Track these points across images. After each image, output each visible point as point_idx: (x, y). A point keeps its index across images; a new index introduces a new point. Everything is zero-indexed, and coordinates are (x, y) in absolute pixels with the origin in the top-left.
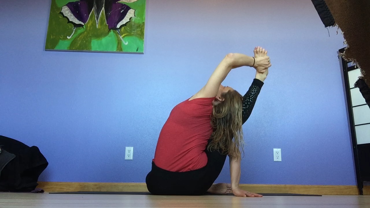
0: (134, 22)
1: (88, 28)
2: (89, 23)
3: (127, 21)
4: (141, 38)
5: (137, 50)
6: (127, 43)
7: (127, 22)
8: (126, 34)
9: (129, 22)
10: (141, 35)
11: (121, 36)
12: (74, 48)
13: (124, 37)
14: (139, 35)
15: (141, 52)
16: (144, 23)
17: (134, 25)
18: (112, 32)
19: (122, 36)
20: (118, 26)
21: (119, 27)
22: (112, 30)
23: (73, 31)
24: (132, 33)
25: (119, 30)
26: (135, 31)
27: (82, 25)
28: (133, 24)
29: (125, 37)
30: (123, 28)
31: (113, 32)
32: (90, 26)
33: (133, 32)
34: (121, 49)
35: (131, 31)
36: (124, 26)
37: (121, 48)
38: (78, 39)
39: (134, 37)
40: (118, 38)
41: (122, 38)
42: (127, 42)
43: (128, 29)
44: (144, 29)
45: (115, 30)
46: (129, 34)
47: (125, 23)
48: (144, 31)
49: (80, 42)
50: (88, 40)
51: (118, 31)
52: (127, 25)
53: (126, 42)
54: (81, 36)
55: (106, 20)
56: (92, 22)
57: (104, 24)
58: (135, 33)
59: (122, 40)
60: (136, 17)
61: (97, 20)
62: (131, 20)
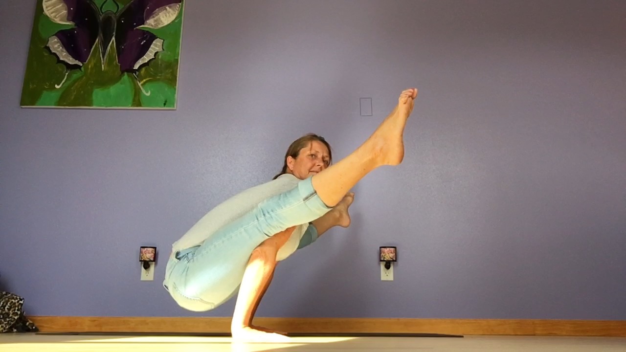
0: (162, 59)
1: (89, 71)
2: (90, 62)
3: (151, 58)
4: (171, 84)
5: (165, 104)
7: (150, 60)
8: (147, 79)
9: (153, 59)
10: (172, 81)
12: (65, 103)
13: (144, 83)
14: (169, 80)
15: (172, 107)
16: (177, 60)
18: (126, 76)
19: (142, 82)
20: (136, 67)
21: (137, 68)
22: (126, 73)
23: (65, 75)
24: (158, 77)
26: (163, 74)
27: (79, 66)
28: (160, 63)
29: (147, 84)
30: (144, 69)
31: (129, 76)
32: (91, 67)
33: (160, 75)
34: (139, 102)
35: (156, 74)
36: (145, 66)
37: (139, 100)
38: (72, 88)
39: (160, 83)
40: (135, 85)
43: (151, 71)
44: (177, 68)
45: (131, 74)
46: (153, 78)
47: (146, 61)
48: (177, 73)
49: (75, 93)
50: (89, 89)
52: (150, 65)
54: (76, 84)
55: (117, 57)
56: (95, 62)
57: (115, 62)
58: (163, 77)
60: (165, 52)
61: (103, 57)
62: (156, 56)
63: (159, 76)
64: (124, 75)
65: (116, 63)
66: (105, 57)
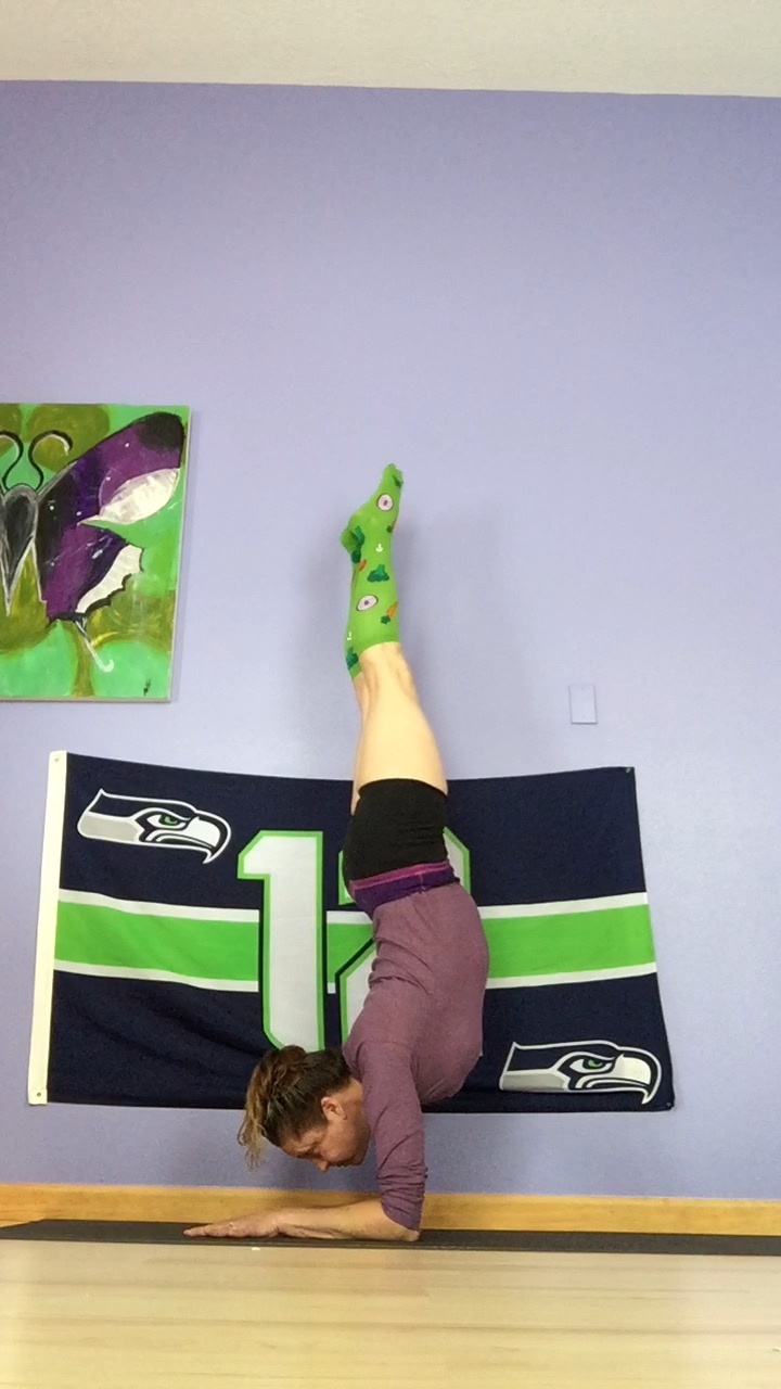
0: (138, 592)
3: (115, 589)
4: (160, 645)
5: (146, 690)
6: (109, 668)
7: (114, 593)
8: (107, 635)
9: (119, 590)
10: (163, 637)
11: (90, 641)
13: (101, 644)
14: (155, 636)
15: (162, 697)
16: (174, 591)
17: (138, 603)
18: (59, 628)
19: (95, 642)
20: (82, 608)
21: (83, 611)
24: (131, 631)
25: (85, 621)
26: (142, 623)
28: (134, 600)
29: (105, 646)
30: (99, 612)
33: (134, 625)
34: (89, 690)
35: (128, 623)
36: (102, 606)
37: (90, 684)
39: (137, 644)
40: (80, 648)
41: (96, 647)
42: (111, 661)
43: (116, 616)
44: (173, 612)
45: (70, 622)
46: (120, 634)
47: (105, 596)
48: (174, 621)
51: (81, 622)
53: (107, 663)
57: (34, 599)
58: (141, 631)
59: (95, 655)
60: (146, 576)
61: (9, 586)
62: (127, 586)
63: (134, 628)
66: (14, 586)
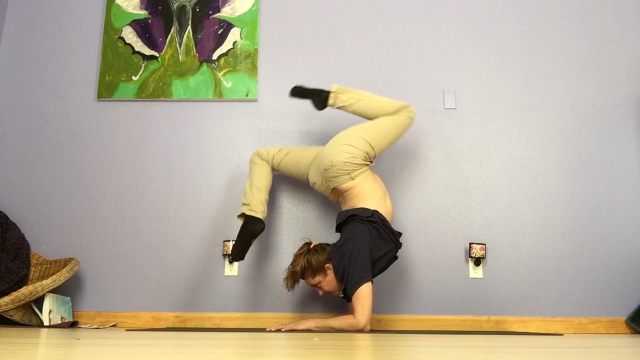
0: (240, 48)
1: (166, 62)
2: (167, 52)
4: (252, 74)
5: (247, 96)
6: (229, 85)
7: (229, 50)
8: (227, 70)
9: (231, 49)
10: (253, 70)
11: (219, 73)
12: (143, 96)
14: (249, 69)
15: (254, 98)
16: (256, 50)
18: (205, 66)
19: (222, 73)
20: (215, 56)
21: (216, 59)
22: (204, 63)
23: (141, 66)
24: (238, 68)
25: (217, 63)
26: (243, 64)
27: (156, 57)
28: (239, 53)
29: (227, 75)
30: (223, 60)
31: (207, 66)
32: (168, 58)
34: (221, 95)
35: (236, 64)
36: (224, 57)
37: (221, 92)
38: (150, 80)
39: (241, 74)
40: (215, 76)
41: (222, 76)
42: (230, 82)
43: (231, 61)
44: (257, 59)
45: (210, 64)
46: (233, 69)
47: (225, 52)
48: (258, 62)
49: (153, 85)
50: (167, 81)
51: (215, 64)
52: (229, 55)
54: (154, 75)
55: (194, 47)
56: (172, 52)
57: (192, 53)
58: (243, 68)
59: (222, 79)
60: (243, 41)
61: (180, 47)
62: (235, 46)
63: (239, 66)
64: (203, 66)
65: (194, 53)
66: (182, 48)
